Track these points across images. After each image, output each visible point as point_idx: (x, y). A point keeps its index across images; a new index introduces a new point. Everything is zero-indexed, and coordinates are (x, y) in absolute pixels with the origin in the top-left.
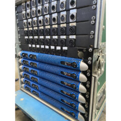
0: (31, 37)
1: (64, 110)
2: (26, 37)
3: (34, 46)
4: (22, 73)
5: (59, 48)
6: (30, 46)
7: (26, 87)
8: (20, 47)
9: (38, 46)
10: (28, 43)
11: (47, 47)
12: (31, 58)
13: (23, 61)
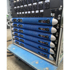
0: (18, 7)
1: (40, 54)
2: (15, 8)
3: (20, 13)
4: (13, 33)
5: (37, 12)
6: (18, 13)
7: (16, 42)
8: (12, 15)
9: (23, 13)
10: (17, 12)
11: (29, 12)
12: (19, 21)
13: (14, 24)
